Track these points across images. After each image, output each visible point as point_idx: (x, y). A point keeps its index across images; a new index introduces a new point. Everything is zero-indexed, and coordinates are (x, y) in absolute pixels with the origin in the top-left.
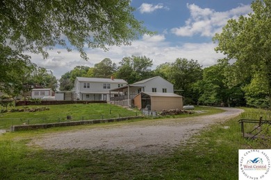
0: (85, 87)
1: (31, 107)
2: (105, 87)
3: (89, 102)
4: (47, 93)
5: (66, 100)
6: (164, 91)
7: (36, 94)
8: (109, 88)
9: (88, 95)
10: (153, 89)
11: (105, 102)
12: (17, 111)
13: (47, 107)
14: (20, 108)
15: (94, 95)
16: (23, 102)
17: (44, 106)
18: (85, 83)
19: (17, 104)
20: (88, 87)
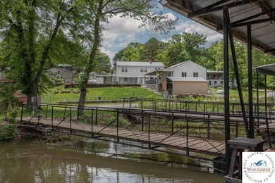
0: (123, 71)
1: (75, 90)
2: (142, 71)
3: (124, 86)
5: (107, 83)
6: (196, 75)
8: (146, 71)
9: (126, 79)
10: (183, 73)
11: (139, 85)
12: (66, 92)
14: (68, 90)
15: (131, 78)
16: (70, 85)
18: (123, 67)
19: (66, 87)
20: (126, 71)
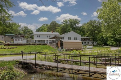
1: (9, 47)
4: (20, 40)
7: (16, 40)
8: (50, 37)
9: (39, 41)
10: (69, 38)
13: (16, 46)
14: (5, 47)
15: (42, 41)
17: (15, 46)
18: (37, 35)
19: (5, 45)
